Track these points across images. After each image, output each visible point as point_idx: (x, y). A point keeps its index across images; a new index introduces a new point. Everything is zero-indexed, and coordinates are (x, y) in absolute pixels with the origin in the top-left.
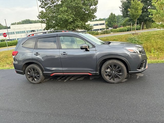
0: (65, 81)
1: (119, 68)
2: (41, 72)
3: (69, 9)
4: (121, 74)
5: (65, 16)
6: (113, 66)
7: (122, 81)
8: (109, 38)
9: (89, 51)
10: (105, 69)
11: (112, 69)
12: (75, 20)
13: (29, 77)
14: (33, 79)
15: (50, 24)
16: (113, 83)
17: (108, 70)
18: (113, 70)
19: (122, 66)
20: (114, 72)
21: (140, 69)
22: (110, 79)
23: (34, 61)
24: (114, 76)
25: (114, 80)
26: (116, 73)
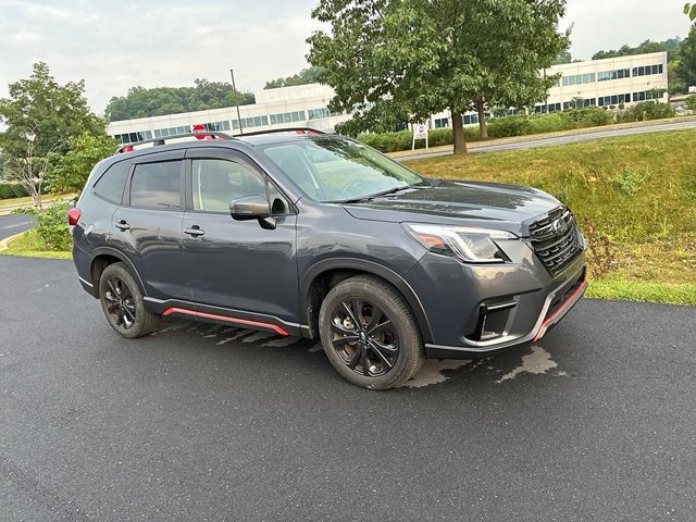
0: (222, 342)
1: (383, 319)
2: (137, 297)
4: (390, 347)
5: (403, 51)
6: (359, 308)
7: (411, 384)
9: (272, 228)
10: (333, 318)
11: (358, 319)
13: (112, 310)
14: (121, 321)
16: (363, 387)
17: (345, 323)
18: (361, 326)
19: (395, 311)
20: (367, 338)
21: (478, 339)
22: (352, 366)
23: (116, 253)
24: (364, 354)
25: (366, 372)
26: (374, 342)
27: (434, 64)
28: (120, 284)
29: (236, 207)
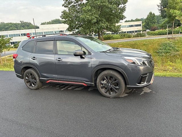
0: (62, 89)
1: (116, 80)
2: (37, 78)
3: (93, 9)
4: (117, 87)
5: (88, 17)
6: (109, 78)
7: (120, 96)
8: (138, 42)
9: (84, 58)
10: (101, 81)
11: (108, 80)
12: (100, 21)
13: (27, 82)
14: (31, 85)
15: (72, 25)
16: (109, 97)
17: (104, 82)
18: (109, 82)
19: (119, 78)
20: (111, 85)
21: (140, 84)
22: (106, 93)
23: (31, 66)
24: (110, 89)
25: (110, 94)
26: (113, 86)
27: (95, 20)
28: (31, 74)
29: (75, 53)
